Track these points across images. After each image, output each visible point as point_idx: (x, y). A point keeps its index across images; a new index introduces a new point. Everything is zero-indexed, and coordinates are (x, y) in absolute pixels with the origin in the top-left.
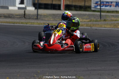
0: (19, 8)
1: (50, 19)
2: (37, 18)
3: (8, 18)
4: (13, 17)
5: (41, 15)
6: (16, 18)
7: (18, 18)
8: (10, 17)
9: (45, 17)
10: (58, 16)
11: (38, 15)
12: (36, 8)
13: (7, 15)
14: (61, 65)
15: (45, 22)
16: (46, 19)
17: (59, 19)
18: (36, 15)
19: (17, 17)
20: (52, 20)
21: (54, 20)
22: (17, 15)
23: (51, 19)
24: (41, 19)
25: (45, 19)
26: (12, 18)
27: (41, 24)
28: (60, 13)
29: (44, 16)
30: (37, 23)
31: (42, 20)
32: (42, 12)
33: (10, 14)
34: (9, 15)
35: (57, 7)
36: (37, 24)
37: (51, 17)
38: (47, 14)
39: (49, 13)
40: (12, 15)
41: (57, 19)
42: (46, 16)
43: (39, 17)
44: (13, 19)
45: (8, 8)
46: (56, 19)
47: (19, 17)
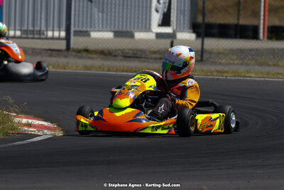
0: (159, 36)
1: (231, 62)
2: (202, 60)
3: (132, 59)
4: (143, 56)
5: (210, 53)
6: (151, 58)
7: (156, 59)
8: (138, 55)
9: (220, 56)
10: (253, 53)
11: (203, 51)
12: (198, 36)
13: (131, 52)
14: (259, 172)
15: (220, 68)
16: (223, 61)
17: (253, 62)
18: (200, 53)
19: (154, 56)
20: (238, 64)
21: (241, 64)
22: (154, 52)
23: (236, 62)
24: (212, 60)
25: (220, 61)
26: (143, 59)
27: (212, 72)
28: (256, 47)
29: (219, 53)
30: (203, 70)
31: (214, 63)
32: (212, 43)
33: (137, 50)
34: (135, 52)
35: (250, 33)
36: (203, 74)
37: (235, 57)
38: (225, 50)
39: (231, 47)
40: (142, 51)
41: (249, 62)
42: (222, 53)
43: (206, 56)
44: (144, 62)
45: (132, 36)
46: (246, 61)
47: (158, 56)
